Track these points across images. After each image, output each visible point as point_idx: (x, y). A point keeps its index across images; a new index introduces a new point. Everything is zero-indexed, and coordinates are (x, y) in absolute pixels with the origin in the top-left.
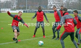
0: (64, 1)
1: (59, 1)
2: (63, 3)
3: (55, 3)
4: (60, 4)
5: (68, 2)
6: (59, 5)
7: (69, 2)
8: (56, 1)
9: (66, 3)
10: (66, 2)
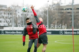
0: (18, 14)
1: (11, 14)
2: (17, 16)
3: (3, 17)
4: (11, 19)
5: (26, 15)
6: (9, 20)
7: (28, 15)
8: (5, 14)
9: (22, 16)
10: (22, 14)
